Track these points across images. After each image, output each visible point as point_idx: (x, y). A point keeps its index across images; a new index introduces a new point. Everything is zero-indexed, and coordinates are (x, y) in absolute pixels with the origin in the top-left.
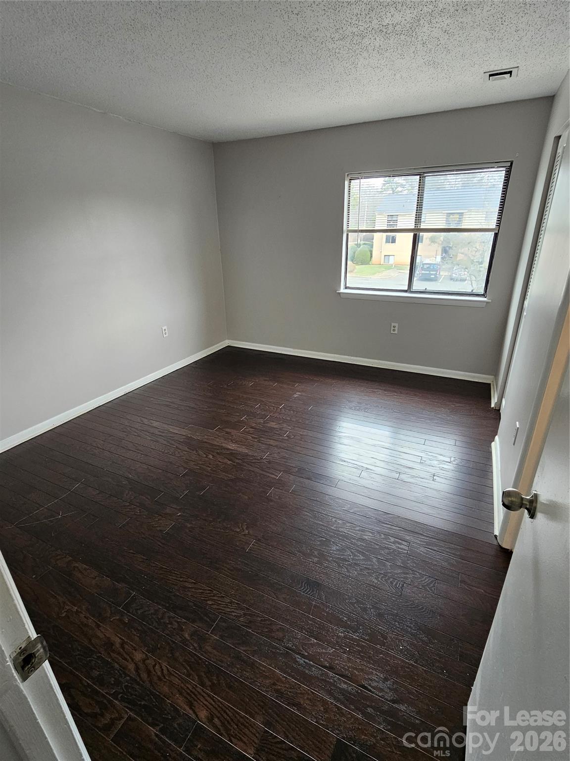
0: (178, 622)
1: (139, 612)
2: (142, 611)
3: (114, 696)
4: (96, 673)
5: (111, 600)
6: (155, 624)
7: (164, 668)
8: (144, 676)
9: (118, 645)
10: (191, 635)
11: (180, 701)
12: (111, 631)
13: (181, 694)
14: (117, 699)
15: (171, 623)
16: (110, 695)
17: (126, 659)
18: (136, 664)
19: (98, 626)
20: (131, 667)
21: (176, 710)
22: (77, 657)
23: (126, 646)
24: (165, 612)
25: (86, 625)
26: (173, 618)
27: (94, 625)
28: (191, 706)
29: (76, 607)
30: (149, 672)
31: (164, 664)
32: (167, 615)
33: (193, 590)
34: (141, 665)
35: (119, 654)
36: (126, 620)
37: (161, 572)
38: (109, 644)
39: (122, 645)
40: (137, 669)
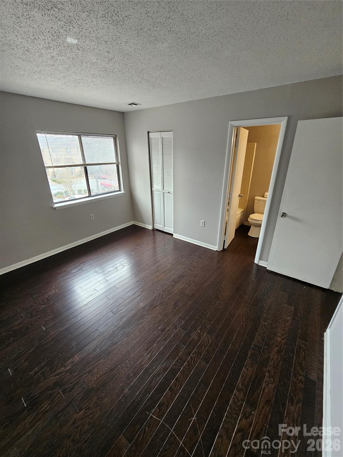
0: (262, 327)
1: (261, 342)
2: (260, 341)
3: (295, 345)
4: (291, 355)
5: (258, 356)
6: (265, 335)
7: (280, 330)
8: (285, 336)
9: (278, 348)
10: (266, 322)
11: (287, 324)
12: (273, 352)
13: (286, 324)
14: (296, 344)
15: (263, 329)
16: (295, 347)
17: (282, 344)
18: (282, 340)
19: (272, 359)
20: (283, 341)
21: (291, 325)
22: (288, 364)
23: (277, 345)
24: (259, 332)
25: (274, 365)
26: (260, 329)
27: (273, 362)
28: (288, 321)
29: (266, 374)
30: (283, 335)
31: (279, 330)
32: (260, 331)
33: (246, 322)
34: (282, 338)
35: (281, 347)
36: (266, 347)
37: (239, 336)
38: (279, 352)
39: (277, 346)
40: (283, 339)
